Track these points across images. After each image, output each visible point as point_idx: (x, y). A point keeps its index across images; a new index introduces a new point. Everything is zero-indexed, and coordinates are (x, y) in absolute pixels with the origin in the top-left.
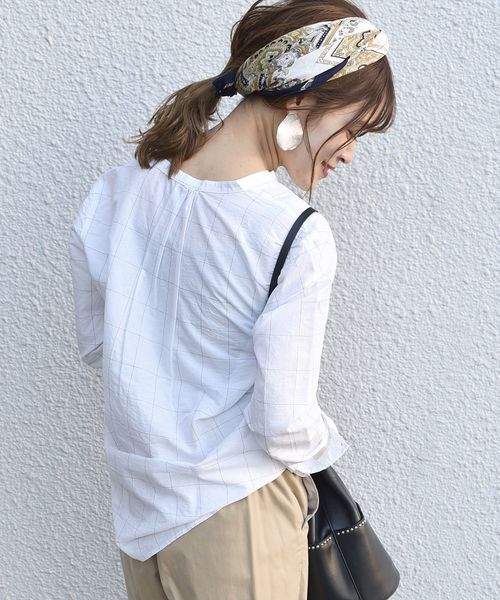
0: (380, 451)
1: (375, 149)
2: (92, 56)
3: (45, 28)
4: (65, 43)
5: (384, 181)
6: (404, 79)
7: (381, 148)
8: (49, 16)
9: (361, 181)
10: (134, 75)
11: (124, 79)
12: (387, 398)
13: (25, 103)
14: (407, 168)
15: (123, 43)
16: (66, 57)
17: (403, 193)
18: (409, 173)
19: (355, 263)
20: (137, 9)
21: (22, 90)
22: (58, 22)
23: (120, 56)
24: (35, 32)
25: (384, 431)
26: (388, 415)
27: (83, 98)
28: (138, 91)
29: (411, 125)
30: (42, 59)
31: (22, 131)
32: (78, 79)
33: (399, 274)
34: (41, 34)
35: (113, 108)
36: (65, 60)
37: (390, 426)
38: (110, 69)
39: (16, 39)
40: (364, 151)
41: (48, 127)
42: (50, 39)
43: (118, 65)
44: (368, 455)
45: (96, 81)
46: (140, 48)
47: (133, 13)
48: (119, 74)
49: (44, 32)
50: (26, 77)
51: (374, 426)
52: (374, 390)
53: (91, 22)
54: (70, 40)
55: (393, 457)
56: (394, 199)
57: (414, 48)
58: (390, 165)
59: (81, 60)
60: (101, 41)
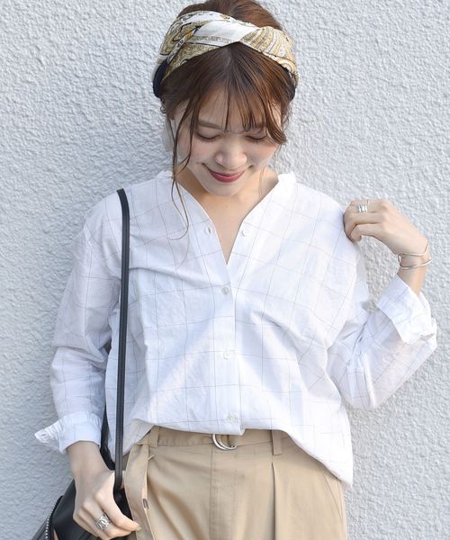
0: (418, 477)
1: (400, 162)
2: (88, 75)
3: (37, 47)
4: (58, 63)
5: (411, 195)
6: (429, 88)
7: (407, 160)
8: (40, 35)
9: (387, 196)
10: (135, 93)
11: (125, 98)
12: (424, 422)
13: (18, 128)
14: (436, 180)
15: (122, 60)
16: (61, 78)
17: (433, 207)
18: (438, 186)
19: (384, 282)
20: (135, 24)
21: (14, 113)
22: (50, 41)
23: (119, 74)
24: (26, 52)
25: (422, 456)
26: (426, 440)
27: (80, 120)
28: (141, 111)
29: (438, 135)
30: (34, 80)
31: (16, 156)
32: (74, 100)
33: (431, 291)
34: (32, 54)
35: (114, 129)
36: (59, 80)
37: (429, 451)
38: (109, 88)
39: (5, 60)
40: (388, 165)
41: (44, 151)
42: (42, 59)
43: (117, 84)
44: (406, 482)
45: (94, 102)
46: (141, 65)
47: (132, 28)
48: (118, 93)
49: (35, 52)
50: (18, 100)
51: (412, 452)
52: (409, 414)
53: (86, 40)
54: (64, 59)
55: (433, 482)
56: (424, 213)
57: (438, 54)
58: (418, 178)
59: (77, 80)
60: (98, 59)
